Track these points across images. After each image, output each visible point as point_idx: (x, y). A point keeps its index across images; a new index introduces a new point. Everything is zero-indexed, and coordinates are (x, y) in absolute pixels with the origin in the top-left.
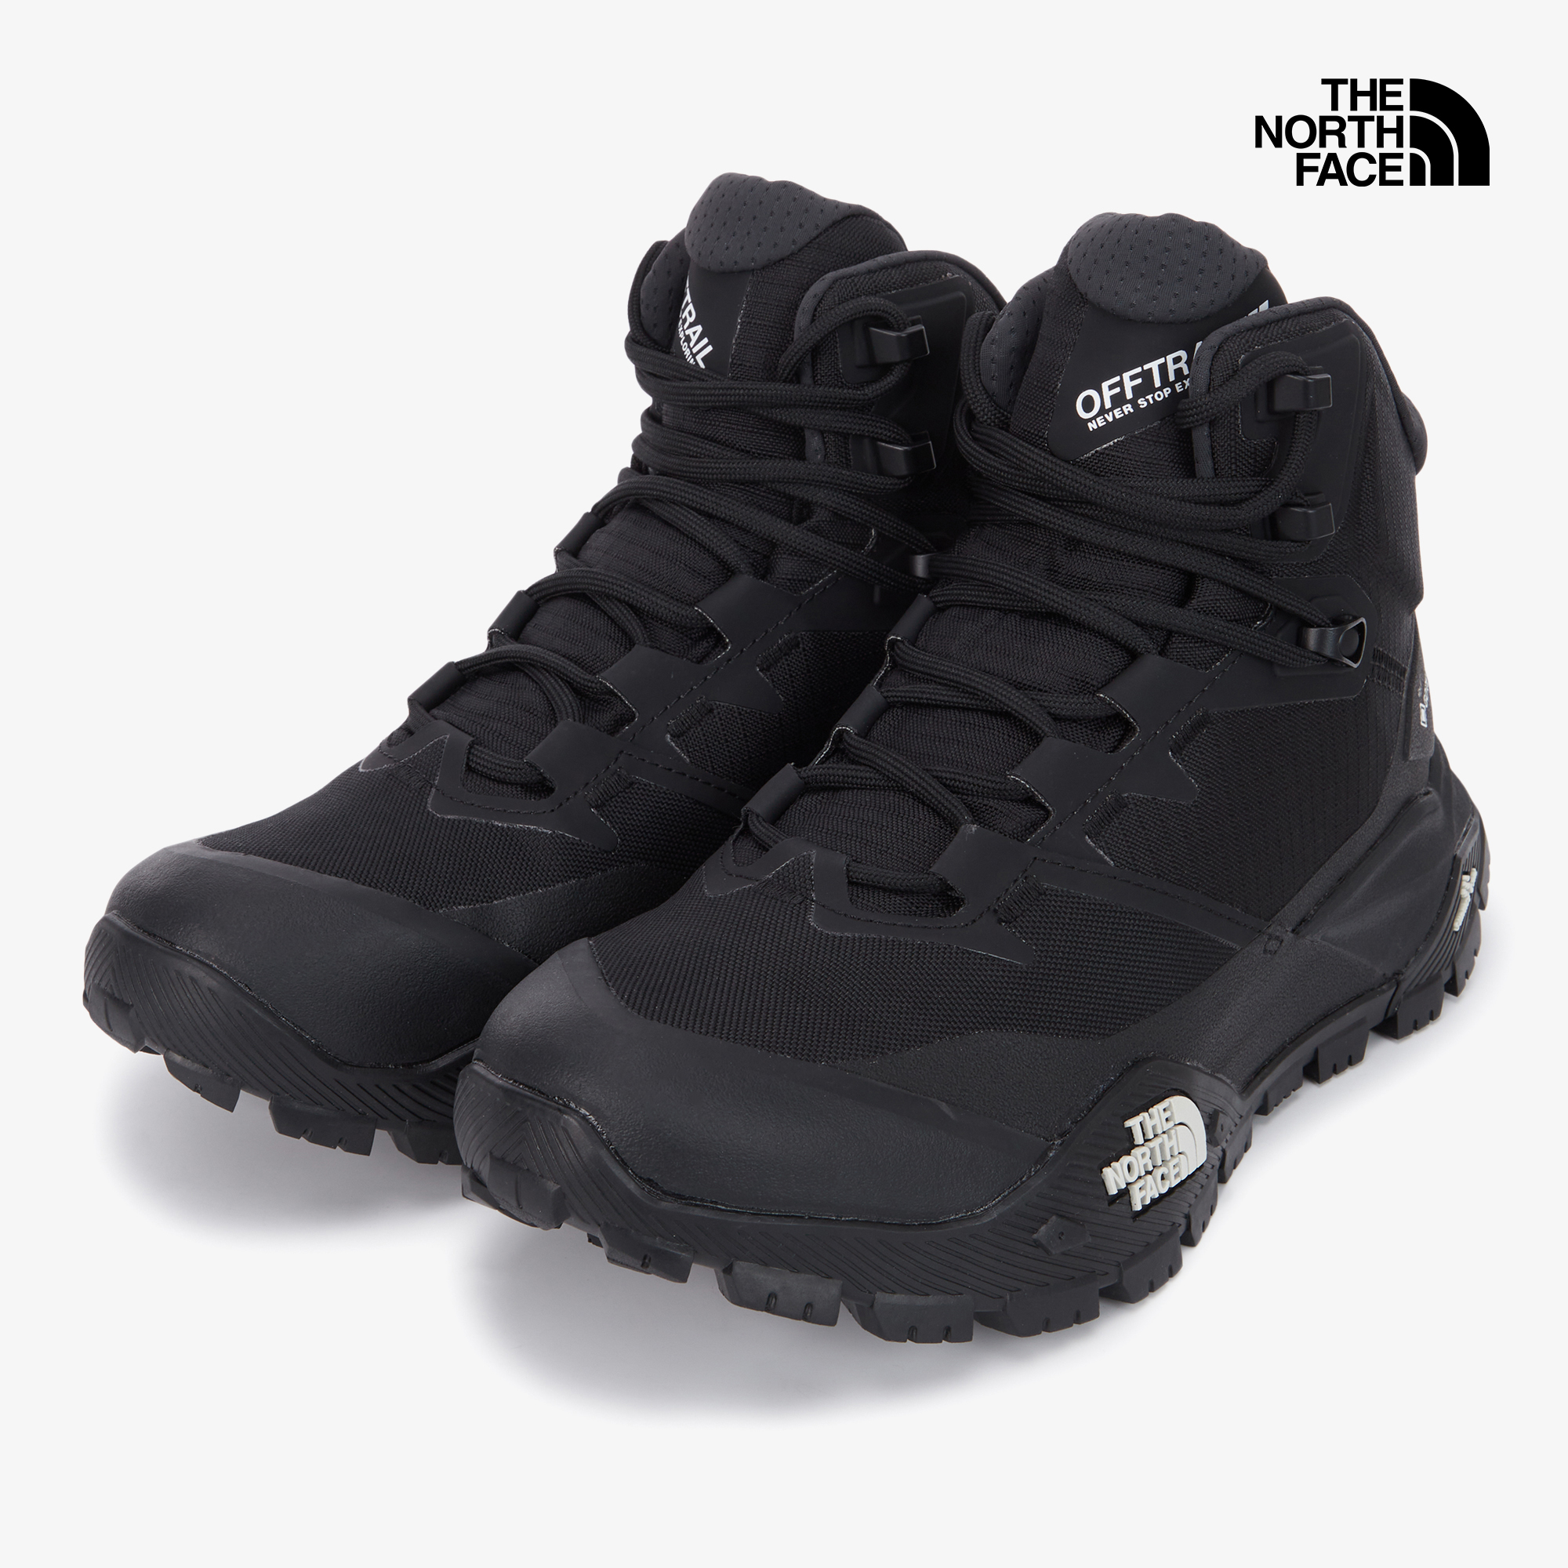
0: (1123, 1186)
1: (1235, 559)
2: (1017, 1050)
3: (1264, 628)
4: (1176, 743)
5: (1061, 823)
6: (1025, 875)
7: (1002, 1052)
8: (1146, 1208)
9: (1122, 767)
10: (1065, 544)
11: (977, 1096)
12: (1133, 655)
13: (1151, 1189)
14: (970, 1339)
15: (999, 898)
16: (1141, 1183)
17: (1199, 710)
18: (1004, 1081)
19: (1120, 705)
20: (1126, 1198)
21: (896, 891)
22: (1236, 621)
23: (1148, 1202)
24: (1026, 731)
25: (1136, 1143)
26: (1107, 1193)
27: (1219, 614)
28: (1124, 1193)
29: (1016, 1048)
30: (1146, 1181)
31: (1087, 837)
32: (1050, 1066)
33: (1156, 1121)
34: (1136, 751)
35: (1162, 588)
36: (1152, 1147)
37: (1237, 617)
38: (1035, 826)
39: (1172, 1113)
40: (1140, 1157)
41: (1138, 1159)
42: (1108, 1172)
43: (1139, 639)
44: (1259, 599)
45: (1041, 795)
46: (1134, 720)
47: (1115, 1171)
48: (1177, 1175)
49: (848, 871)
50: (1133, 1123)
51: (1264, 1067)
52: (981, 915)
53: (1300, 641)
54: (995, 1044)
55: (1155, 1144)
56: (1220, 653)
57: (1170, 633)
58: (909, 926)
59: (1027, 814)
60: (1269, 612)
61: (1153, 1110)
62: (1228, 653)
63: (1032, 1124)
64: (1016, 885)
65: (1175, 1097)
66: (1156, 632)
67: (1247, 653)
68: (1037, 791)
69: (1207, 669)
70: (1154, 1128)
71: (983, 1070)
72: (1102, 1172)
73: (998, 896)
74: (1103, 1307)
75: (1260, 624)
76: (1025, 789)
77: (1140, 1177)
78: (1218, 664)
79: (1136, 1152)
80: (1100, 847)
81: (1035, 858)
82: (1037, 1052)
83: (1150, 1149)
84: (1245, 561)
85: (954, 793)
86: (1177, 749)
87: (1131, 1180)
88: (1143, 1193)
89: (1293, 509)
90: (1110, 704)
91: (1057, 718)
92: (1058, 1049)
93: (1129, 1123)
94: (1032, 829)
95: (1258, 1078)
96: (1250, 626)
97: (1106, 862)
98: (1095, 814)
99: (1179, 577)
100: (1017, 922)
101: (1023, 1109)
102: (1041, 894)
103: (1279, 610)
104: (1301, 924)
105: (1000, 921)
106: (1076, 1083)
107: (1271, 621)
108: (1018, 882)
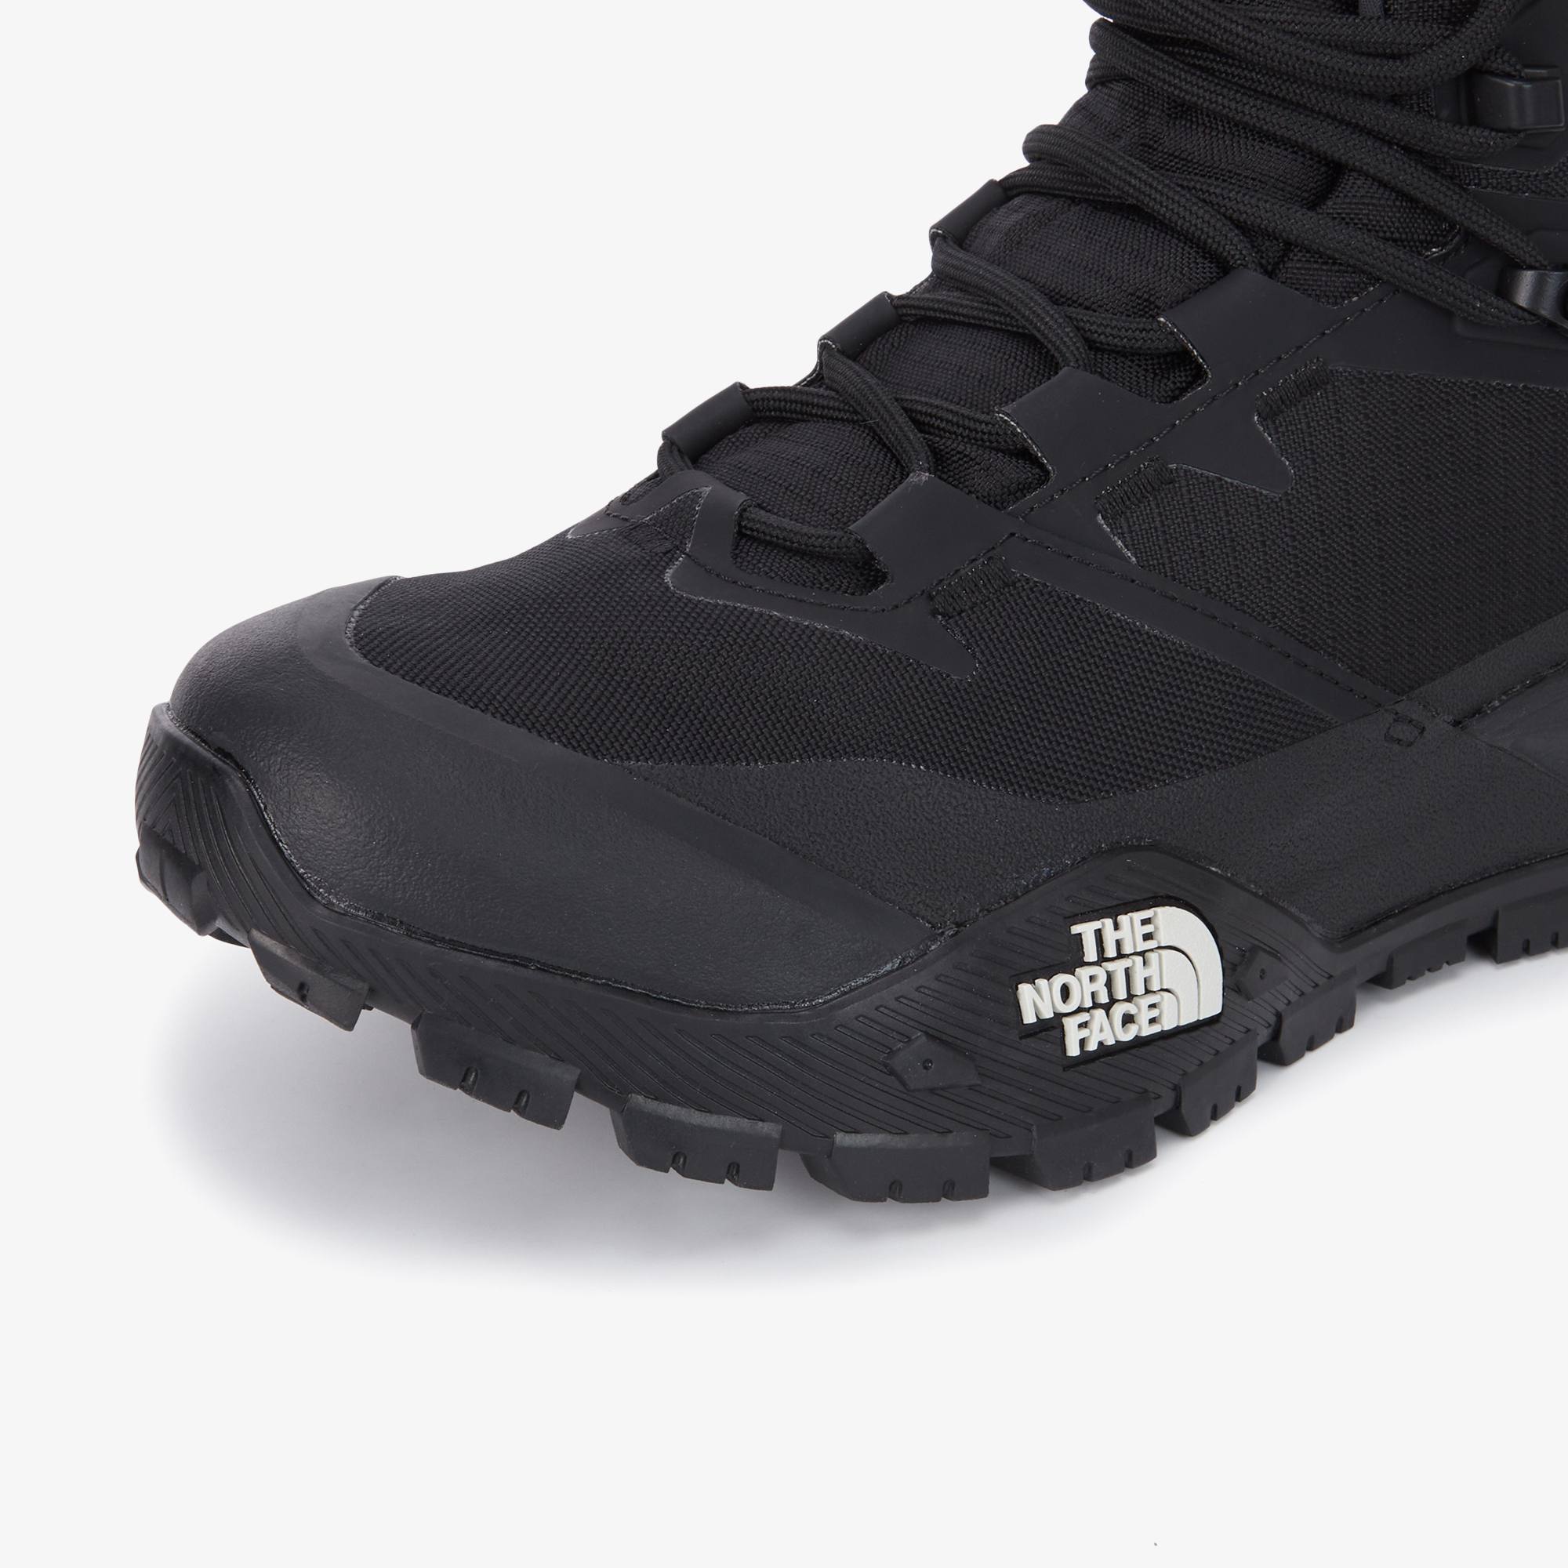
0: (1048, 1014)
1: (1407, 150)
2: (917, 795)
3: (1444, 258)
4: (1267, 404)
5: (1063, 491)
6: (990, 554)
7: (893, 793)
8: (1086, 1058)
9: (1174, 425)
10: (1169, 109)
11: (835, 846)
12: (1224, 268)
13: (1101, 1030)
14: (769, 1187)
15: (941, 581)
16: (1083, 1017)
17: (1312, 362)
18: (885, 834)
19: (1184, 335)
20: (1056, 1033)
21: (801, 553)
22: (1395, 241)
23: (1092, 1046)
24: (1041, 353)
25: (1086, 959)
26: (1022, 1020)
27: (1367, 225)
28: (1052, 1027)
29: (916, 791)
30: (1092, 1016)
31: (1100, 517)
32: (966, 826)
33: (1124, 933)
34: (1201, 405)
35: (1290, 181)
36: (1110, 969)
37: (1397, 235)
38: (1024, 489)
39: (1156, 928)
40: (1086, 980)
41: (1084, 984)
42: (1025, 991)
43: (1233, 245)
44: (1441, 217)
45: (1037, 446)
46: (1204, 360)
47: (1038, 991)
48: (1152, 1021)
49: (741, 515)
50: (1086, 930)
51: (1389, 915)
52: (909, 601)
53: (1504, 289)
54: (885, 780)
55: (1118, 968)
56: (1362, 285)
57: (1289, 245)
58: (800, 601)
59: (1014, 471)
60: (1454, 236)
61: (1123, 919)
62: (1374, 286)
63: (914, 899)
64: (973, 565)
65: (1167, 908)
66: (1267, 243)
67: (1406, 292)
68: (1031, 439)
69: (1336, 304)
70: (1118, 943)
71: (856, 813)
72: (1017, 989)
73: (941, 578)
74: (995, 1184)
75: (1435, 253)
76: (1014, 434)
77: (1080, 1010)
78: (1355, 299)
79: (1084, 972)
80: (1121, 536)
81: (1013, 534)
82: (949, 803)
83: (1107, 972)
84: (1420, 153)
85: (921, 431)
86: (1270, 415)
87: (1064, 1008)
88: (1084, 1033)
89: (1499, 80)
90: (1172, 333)
91: (1092, 345)
92: (985, 806)
93: (1076, 929)
94: (1019, 494)
95: (1374, 930)
96: (1420, 254)
97: (1127, 560)
98: (1119, 485)
99: (1318, 169)
100: (962, 618)
101: (905, 877)
102: (1006, 585)
103: (1469, 237)
104: (1474, 715)
105: (935, 613)
106: (1003, 857)
107: (1457, 249)
108: (977, 562)
